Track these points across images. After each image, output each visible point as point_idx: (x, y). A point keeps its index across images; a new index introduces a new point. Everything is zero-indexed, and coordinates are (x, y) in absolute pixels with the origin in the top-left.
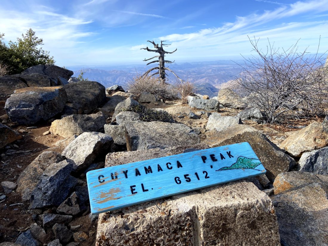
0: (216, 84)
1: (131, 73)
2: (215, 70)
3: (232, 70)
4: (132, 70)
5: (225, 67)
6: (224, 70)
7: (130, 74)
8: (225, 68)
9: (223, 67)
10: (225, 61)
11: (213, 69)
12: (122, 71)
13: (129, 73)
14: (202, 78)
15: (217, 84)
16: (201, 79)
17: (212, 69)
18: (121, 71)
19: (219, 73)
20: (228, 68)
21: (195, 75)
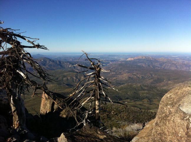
12: (168, 59)
13: (174, 61)
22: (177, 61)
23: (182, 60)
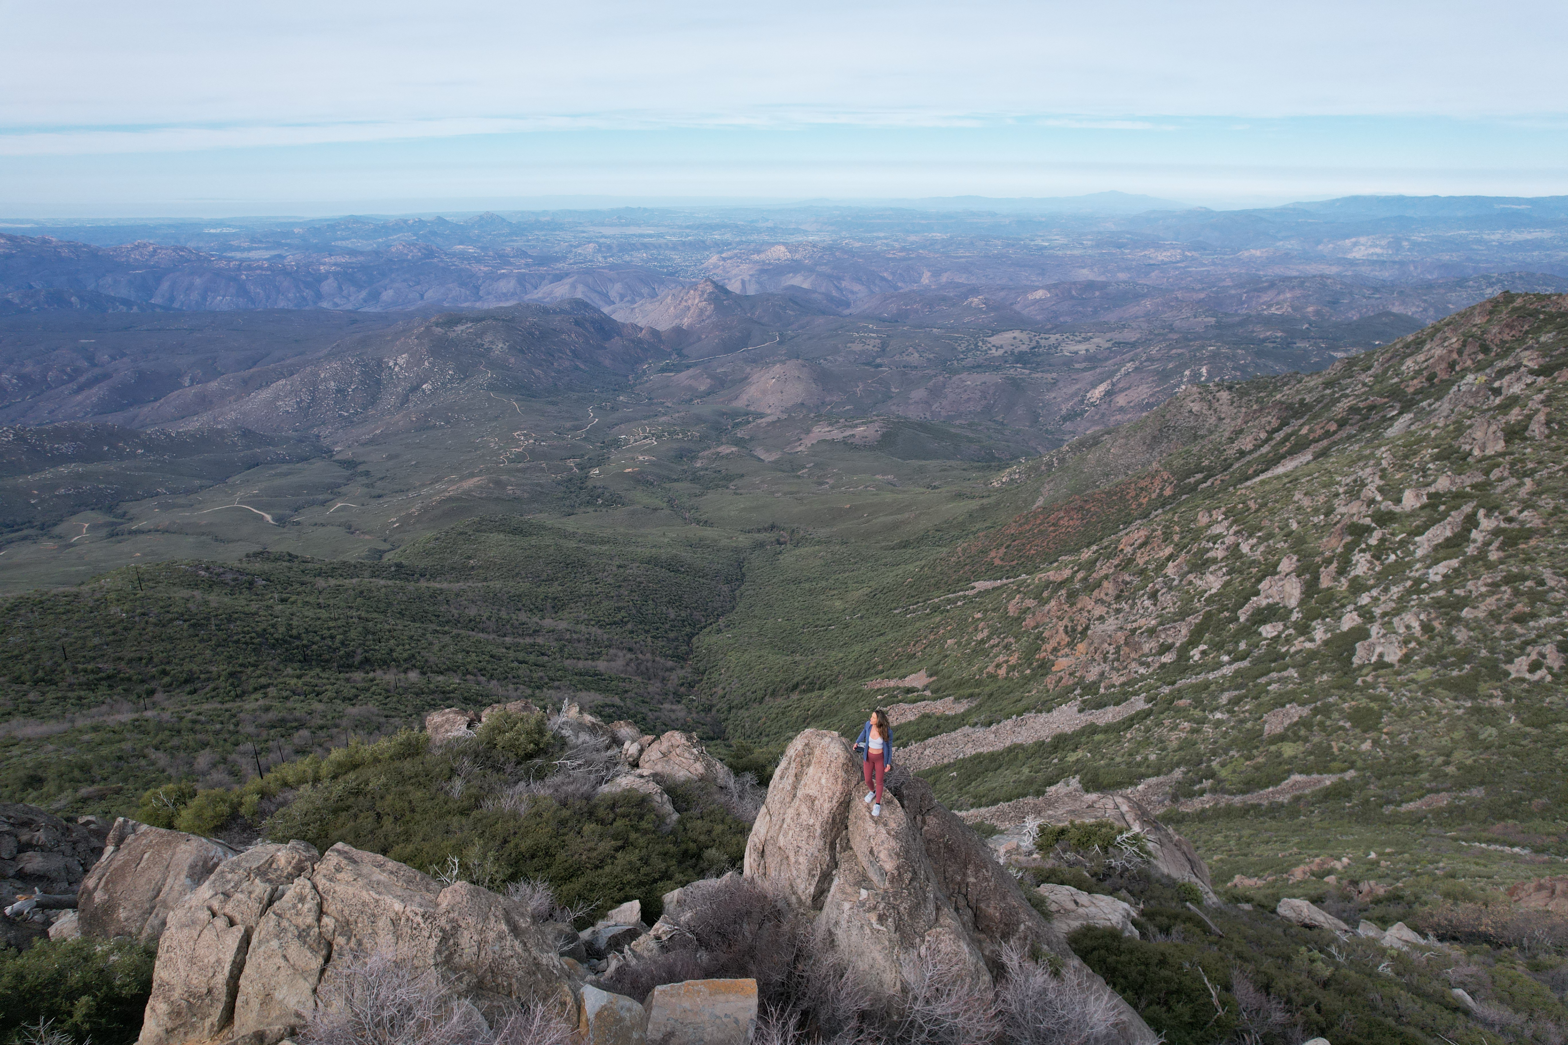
0: (614, 303)
1: (230, 260)
2: (609, 247)
3: (674, 248)
4: (235, 243)
5: (650, 236)
6: (645, 246)
7: (223, 264)
8: (646, 240)
9: (642, 236)
10: (645, 210)
11: (602, 240)
12: (182, 249)
13: (221, 258)
14: (558, 278)
15: (617, 305)
16: (551, 282)
17: (597, 242)
18: (176, 249)
19: (627, 258)
20: (661, 241)
21: (527, 265)
22: (238, 255)
23: (267, 249)
